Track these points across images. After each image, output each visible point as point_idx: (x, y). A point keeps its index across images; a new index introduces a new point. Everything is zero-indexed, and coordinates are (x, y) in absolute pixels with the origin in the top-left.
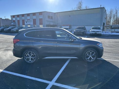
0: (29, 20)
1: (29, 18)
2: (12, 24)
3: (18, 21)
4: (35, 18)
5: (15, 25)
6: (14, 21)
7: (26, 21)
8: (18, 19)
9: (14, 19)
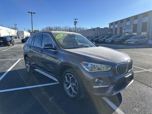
0: (129, 26)
1: (128, 23)
2: (109, 33)
3: (116, 29)
4: (137, 23)
5: (111, 35)
6: (112, 29)
7: (124, 28)
8: (116, 26)
9: (112, 27)
